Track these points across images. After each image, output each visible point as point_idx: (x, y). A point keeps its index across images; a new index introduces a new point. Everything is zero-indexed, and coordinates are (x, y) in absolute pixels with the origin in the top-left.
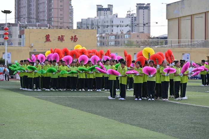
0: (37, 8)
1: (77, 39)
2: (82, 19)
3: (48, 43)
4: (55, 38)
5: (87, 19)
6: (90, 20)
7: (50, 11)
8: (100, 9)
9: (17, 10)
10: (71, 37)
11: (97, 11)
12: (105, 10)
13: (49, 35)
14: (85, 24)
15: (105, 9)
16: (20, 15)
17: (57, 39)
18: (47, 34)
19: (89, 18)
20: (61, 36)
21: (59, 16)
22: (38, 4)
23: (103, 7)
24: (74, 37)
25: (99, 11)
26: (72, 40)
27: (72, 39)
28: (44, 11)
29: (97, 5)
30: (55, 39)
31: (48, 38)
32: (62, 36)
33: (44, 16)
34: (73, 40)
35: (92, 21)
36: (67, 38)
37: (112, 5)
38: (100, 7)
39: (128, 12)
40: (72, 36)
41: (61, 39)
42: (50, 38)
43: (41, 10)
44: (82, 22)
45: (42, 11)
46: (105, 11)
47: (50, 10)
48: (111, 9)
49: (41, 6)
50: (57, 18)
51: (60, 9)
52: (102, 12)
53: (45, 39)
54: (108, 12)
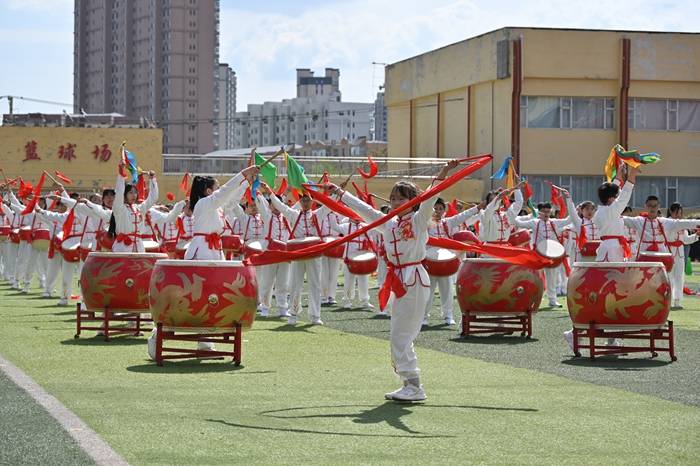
0: (131, 76)
1: (110, 154)
2: (250, 106)
3: (31, 164)
4: (49, 151)
5: (262, 106)
6: (271, 106)
7: (164, 84)
8: (305, 79)
9: (78, 80)
10: (94, 149)
11: (298, 86)
12: (320, 83)
13: (34, 143)
14: (256, 117)
15: (319, 79)
16: (87, 92)
17: (56, 155)
18: (30, 141)
19: (267, 103)
20: (66, 146)
21: (187, 96)
22: (134, 65)
23: (315, 75)
24: (101, 149)
25: (302, 86)
26: (96, 157)
27: (96, 152)
28: (148, 85)
29: (298, 70)
30: (51, 154)
31: (31, 151)
32: (70, 146)
33: (147, 97)
34: (100, 155)
35: (275, 110)
36: (83, 153)
37: (337, 70)
38: (306, 75)
39: (381, 88)
40: (97, 147)
41: (67, 153)
42: (37, 152)
43: (139, 81)
44: (249, 113)
45: (144, 84)
46: (319, 86)
47: (162, 81)
48: (334, 79)
49: (140, 71)
50: (180, 103)
51: (190, 78)
52: (312, 88)
53: (23, 154)
54: (327, 88)
